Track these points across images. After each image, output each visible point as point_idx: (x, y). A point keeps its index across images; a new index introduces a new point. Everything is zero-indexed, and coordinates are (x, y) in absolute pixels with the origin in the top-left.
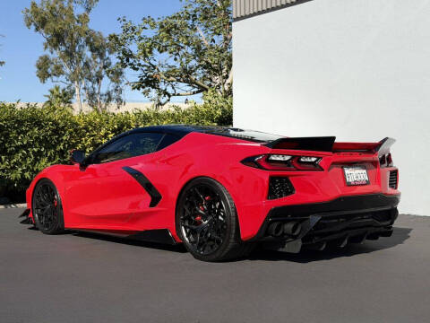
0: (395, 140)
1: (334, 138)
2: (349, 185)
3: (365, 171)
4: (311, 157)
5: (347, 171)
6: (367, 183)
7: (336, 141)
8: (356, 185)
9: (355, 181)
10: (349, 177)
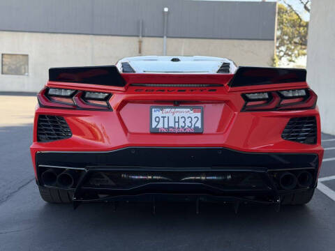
2: (155, 132)
5: (156, 113)
6: (197, 132)
8: (169, 133)
9: (169, 127)
10: (158, 122)
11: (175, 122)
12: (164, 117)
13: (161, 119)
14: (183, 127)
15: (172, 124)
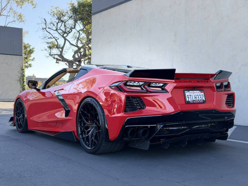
0: (232, 73)
1: (175, 70)
2: (188, 103)
3: (203, 94)
4: (159, 83)
5: (187, 93)
6: (204, 102)
7: (176, 72)
8: (194, 103)
9: (193, 100)
10: (189, 98)
11: (195, 98)
12: (190, 95)
13: (190, 96)
14: (198, 100)
15: (194, 99)
